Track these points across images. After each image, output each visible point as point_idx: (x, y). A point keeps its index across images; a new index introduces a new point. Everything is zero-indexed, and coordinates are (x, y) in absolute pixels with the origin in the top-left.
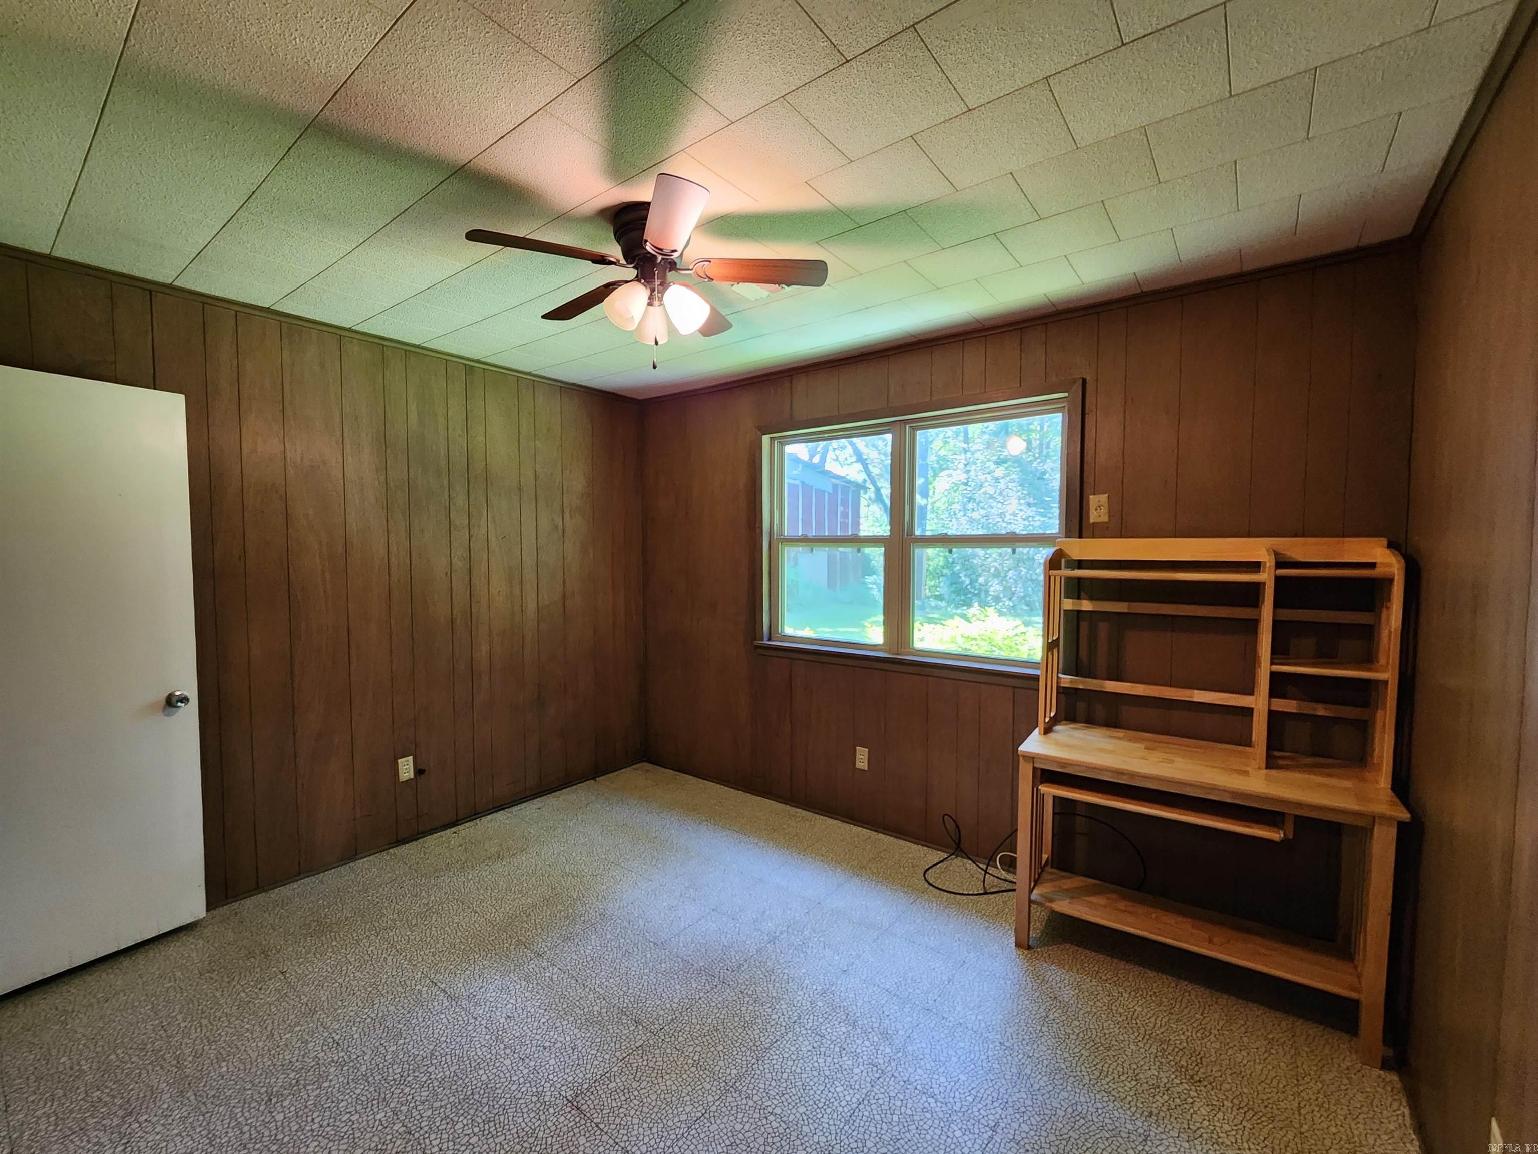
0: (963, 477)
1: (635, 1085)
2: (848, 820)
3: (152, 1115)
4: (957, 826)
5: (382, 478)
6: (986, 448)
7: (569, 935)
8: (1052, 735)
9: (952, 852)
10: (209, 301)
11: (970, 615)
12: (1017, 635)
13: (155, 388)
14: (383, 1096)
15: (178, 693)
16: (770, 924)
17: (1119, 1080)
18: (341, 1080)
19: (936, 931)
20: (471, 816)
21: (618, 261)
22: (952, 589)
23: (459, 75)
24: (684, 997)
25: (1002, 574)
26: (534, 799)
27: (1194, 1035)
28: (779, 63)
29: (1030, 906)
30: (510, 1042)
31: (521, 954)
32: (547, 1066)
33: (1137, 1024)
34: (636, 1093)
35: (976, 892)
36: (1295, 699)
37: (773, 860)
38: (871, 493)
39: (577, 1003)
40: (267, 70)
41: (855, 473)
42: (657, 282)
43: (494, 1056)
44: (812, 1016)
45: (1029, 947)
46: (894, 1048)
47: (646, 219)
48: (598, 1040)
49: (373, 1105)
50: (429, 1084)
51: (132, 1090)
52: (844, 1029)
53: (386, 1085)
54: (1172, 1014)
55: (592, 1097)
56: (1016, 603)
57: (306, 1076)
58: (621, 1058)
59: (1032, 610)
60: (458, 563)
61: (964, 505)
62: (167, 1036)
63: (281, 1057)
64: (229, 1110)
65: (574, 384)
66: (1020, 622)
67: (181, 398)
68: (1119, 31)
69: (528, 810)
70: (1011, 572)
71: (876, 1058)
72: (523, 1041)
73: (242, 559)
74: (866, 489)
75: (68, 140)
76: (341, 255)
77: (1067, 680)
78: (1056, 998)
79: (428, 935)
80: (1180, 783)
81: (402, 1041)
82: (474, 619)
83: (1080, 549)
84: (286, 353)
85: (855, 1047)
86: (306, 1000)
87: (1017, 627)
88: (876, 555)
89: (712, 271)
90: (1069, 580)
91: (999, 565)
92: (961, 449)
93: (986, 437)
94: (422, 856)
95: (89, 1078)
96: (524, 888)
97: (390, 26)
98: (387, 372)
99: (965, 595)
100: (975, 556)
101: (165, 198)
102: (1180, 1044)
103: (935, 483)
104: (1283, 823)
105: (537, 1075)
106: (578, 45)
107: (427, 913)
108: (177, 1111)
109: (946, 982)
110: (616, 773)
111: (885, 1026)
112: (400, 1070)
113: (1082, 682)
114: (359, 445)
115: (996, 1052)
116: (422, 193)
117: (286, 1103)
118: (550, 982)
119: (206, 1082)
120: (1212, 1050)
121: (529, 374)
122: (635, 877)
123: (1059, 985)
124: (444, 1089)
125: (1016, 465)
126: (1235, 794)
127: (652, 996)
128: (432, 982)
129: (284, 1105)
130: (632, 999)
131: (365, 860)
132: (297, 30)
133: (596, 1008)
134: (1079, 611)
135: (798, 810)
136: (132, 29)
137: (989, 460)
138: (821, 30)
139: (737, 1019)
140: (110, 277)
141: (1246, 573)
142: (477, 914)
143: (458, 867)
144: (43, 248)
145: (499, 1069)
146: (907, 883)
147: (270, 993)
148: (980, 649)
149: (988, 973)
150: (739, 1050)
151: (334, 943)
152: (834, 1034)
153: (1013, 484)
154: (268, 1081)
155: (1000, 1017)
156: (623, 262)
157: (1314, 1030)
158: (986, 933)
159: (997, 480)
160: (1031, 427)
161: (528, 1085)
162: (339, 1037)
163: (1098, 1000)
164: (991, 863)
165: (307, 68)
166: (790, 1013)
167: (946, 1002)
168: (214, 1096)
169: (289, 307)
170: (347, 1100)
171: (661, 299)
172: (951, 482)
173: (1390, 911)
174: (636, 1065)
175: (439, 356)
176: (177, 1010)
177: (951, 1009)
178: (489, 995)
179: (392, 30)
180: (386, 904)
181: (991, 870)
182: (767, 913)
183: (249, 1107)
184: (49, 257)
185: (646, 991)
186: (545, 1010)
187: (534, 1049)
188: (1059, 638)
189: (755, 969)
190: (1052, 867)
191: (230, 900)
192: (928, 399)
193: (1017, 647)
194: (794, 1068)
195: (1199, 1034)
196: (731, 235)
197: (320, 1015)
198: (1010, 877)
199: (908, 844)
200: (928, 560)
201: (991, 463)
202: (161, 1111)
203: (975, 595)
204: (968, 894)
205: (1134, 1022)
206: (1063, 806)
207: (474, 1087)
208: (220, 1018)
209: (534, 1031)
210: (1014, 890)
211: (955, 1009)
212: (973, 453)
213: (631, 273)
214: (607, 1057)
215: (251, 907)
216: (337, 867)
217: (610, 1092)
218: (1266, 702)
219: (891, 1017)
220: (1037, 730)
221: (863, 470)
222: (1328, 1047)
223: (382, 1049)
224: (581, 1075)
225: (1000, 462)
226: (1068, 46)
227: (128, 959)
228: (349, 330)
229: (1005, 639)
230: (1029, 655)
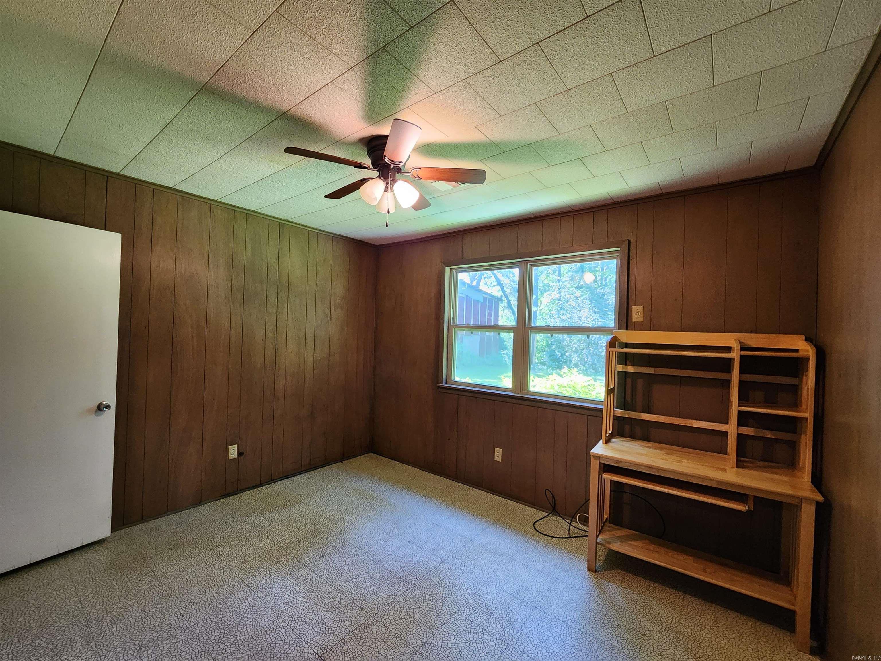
0: (558, 296)
1: (359, 647)
2: (489, 491)
3: (70, 655)
4: (553, 496)
5: (229, 285)
6: (571, 280)
7: (324, 554)
8: (610, 444)
9: (550, 512)
10: (139, 183)
11: (562, 373)
12: (589, 385)
13: (105, 230)
14: (208, 649)
15: (104, 403)
16: (442, 552)
17: (651, 655)
18: (183, 639)
19: (541, 560)
20: (269, 481)
21: (369, 167)
22: (551, 359)
23: (286, 63)
24: (390, 594)
25: (579, 352)
26: (306, 472)
27: (695, 628)
28: (463, 61)
29: (596, 546)
30: (285, 618)
31: (295, 564)
32: (307, 634)
33: (661, 621)
34: (360, 653)
35: (564, 537)
36: (753, 427)
37: (445, 513)
38: (505, 303)
39: (327, 596)
40: (181, 58)
41: (496, 292)
42: (390, 179)
43: (275, 627)
44: (466, 608)
45: (596, 571)
46: (515, 630)
47: (386, 145)
48: (338, 619)
49: (201, 655)
50: (236, 642)
51: (58, 640)
52: (485, 618)
53: (210, 642)
54: (682, 615)
55: (333, 654)
56: (587, 368)
57: (163, 635)
58: (351, 630)
59: (596, 372)
60: (270, 334)
61: (558, 312)
62: (82, 607)
63: (149, 622)
64: (116, 654)
65: (340, 235)
66: (592, 378)
67: (119, 236)
68: (652, 50)
69: (302, 479)
70: (584, 350)
71: (504, 636)
72: (293, 618)
73: (147, 328)
74: (502, 301)
75: (69, 93)
76: (214, 160)
77: (619, 412)
78: (612, 603)
79: (240, 551)
80: (687, 475)
81: (221, 616)
82: (277, 366)
83: (626, 336)
84: (180, 212)
85: (492, 629)
86: (165, 588)
87: (589, 381)
88: (508, 337)
89: (421, 173)
90: (620, 354)
91: (578, 346)
92: (556, 280)
93: (571, 273)
94: (239, 504)
95: (34, 632)
96: (298, 526)
97: (250, 35)
98: (236, 226)
99: (558, 362)
100: (564, 340)
101: (119, 125)
102: (687, 634)
103: (542, 299)
104: (747, 500)
105: (300, 639)
106: (352, 48)
107: (241, 538)
108: (85, 654)
109: (547, 591)
110: (354, 459)
111: (510, 616)
112: (219, 634)
113: (628, 414)
114: (217, 265)
115: (576, 635)
116: (262, 127)
117: (149, 652)
118: (311, 583)
119: (103, 636)
120: (707, 639)
121: (315, 229)
122: (363, 521)
123: (614, 595)
124: (245, 646)
125: (588, 290)
126: (719, 482)
127: (371, 593)
128: (241, 580)
129: (148, 653)
130: (359, 595)
131: (206, 505)
132: (199, 36)
133: (338, 599)
134: (626, 372)
135: (460, 484)
136: (110, 34)
137: (572, 287)
138: (487, 44)
139: (421, 609)
140: (85, 168)
141: (724, 353)
142: (269, 540)
143: (260, 511)
144: (51, 152)
145: (278, 635)
146: (523, 530)
147: (145, 584)
148: (568, 393)
149: (571, 586)
150: (422, 628)
151: (185, 554)
152: (480, 620)
153: (586, 301)
154: (140, 637)
155: (579, 613)
156: (371, 167)
157: (768, 628)
158: (570, 562)
159: (577, 298)
160: (597, 269)
161: (295, 645)
162: (183, 611)
163: (637, 605)
164: (573, 519)
165: (203, 57)
166: (453, 606)
167: (547, 603)
168: (107, 645)
169: (184, 188)
170: (186, 651)
171: (392, 188)
172: (550, 299)
173: (813, 557)
174: (360, 635)
175: (266, 217)
176: (89, 591)
177: (549, 607)
178: (274, 589)
179: (251, 38)
180: (216, 532)
181: (573, 524)
182: (441, 545)
183: (128, 653)
184: (53, 156)
185: (367, 590)
186: (307, 599)
187: (299, 623)
188: (614, 387)
189: (433, 579)
190: (609, 523)
191: (125, 527)
192: (540, 249)
193: (590, 392)
194: (455, 640)
195: (699, 628)
196: (432, 155)
197: (174, 598)
198: (585, 528)
199: (525, 507)
200: (538, 342)
201: (574, 289)
202: (75, 653)
203: (564, 362)
204: (560, 538)
205: (659, 619)
206: (616, 486)
207: (262, 646)
208: (114, 597)
209: (300, 612)
210: (587, 536)
211: (552, 607)
212: (563, 282)
213: (376, 173)
214: (343, 629)
215: (137, 531)
216: (189, 509)
217: (344, 651)
218: (736, 428)
219: (513, 611)
220: (601, 440)
221: (500, 289)
222: (776, 640)
223: (209, 620)
224: (327, 641)
225: (579, 288)
226: (623, 56)
227: (64, 559)
228: (216, 201)
229: (582, 387)
230: (596, 397)
